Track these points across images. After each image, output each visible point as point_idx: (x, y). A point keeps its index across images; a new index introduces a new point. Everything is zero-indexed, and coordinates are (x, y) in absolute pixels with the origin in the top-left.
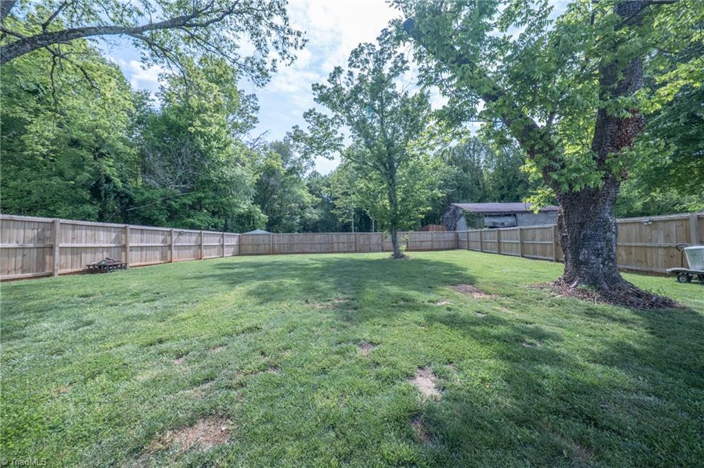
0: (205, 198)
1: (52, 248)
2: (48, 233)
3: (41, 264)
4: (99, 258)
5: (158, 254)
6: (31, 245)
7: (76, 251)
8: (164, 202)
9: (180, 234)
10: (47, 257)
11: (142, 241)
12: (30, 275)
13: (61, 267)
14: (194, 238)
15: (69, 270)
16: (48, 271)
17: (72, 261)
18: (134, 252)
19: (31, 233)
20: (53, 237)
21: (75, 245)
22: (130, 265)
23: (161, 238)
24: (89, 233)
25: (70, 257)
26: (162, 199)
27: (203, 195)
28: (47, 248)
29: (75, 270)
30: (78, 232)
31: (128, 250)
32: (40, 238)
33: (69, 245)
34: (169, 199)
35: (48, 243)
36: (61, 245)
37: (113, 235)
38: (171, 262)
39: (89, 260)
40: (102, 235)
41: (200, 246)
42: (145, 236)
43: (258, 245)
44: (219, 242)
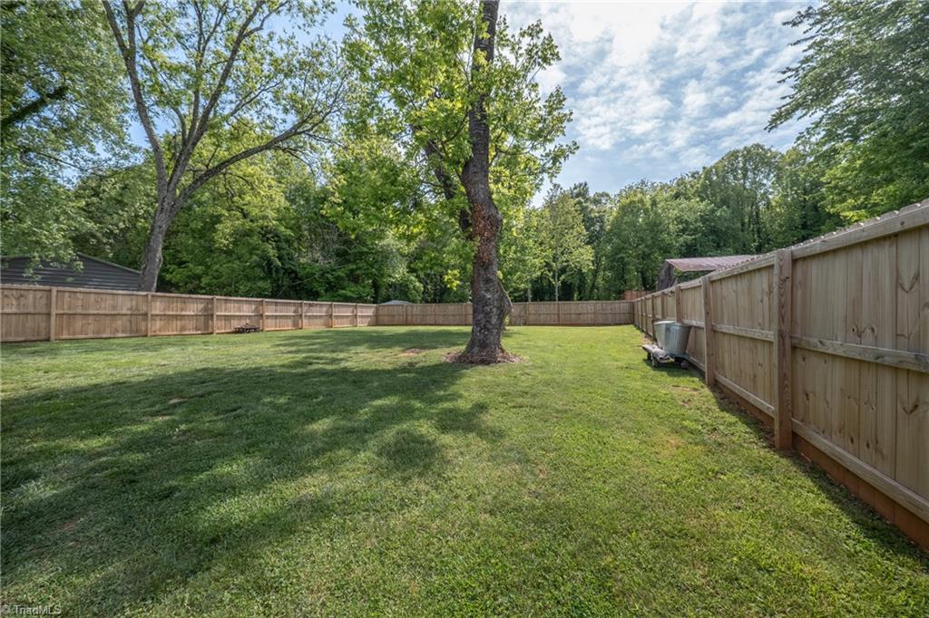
0: (357, 269)
1: (212, 315)
2: (210, 306)
3: (206, 327)
4: (242, 323)
5: (290, 322)
6: (200, 313)
7: (227, 318)
8: (322, 275)
9: (310, 305)
10: (210, 322)
11: (276, 311)
12: (199, 332)
13: (218, 329)
14: (325, 309)
15: (223, 331)
16: (210, 331)
17: (225, 324)
18: (269, 320)
19: (201, 306)
20: (212, 309)
21: (227, 314)
22: (266, 329)
23: (293, 309)
24: (236, 305)
25: (223, 322)
26: (321, 272)
27: (354, 267)
28: (209, 316)
29: (227, 331)
30: (228, 305)
31: (264, 318)
32: (205, 309)
33: (223, 314)
34: (328, 272)
35: (210, 312)
36: (218, 314)
37: (254, 307)
38: (301, 328)
39: (236, 324)
40: (245, 307)
41: (331, 315)
42: (279, 308)
43: (393, 316)
44: (353, 312)
